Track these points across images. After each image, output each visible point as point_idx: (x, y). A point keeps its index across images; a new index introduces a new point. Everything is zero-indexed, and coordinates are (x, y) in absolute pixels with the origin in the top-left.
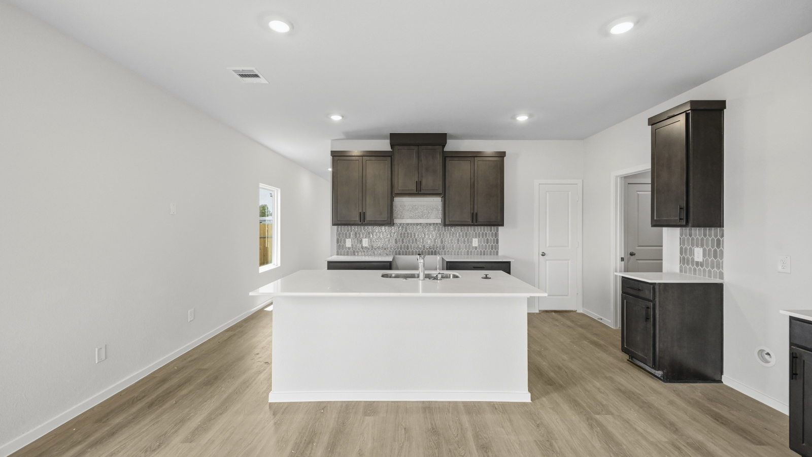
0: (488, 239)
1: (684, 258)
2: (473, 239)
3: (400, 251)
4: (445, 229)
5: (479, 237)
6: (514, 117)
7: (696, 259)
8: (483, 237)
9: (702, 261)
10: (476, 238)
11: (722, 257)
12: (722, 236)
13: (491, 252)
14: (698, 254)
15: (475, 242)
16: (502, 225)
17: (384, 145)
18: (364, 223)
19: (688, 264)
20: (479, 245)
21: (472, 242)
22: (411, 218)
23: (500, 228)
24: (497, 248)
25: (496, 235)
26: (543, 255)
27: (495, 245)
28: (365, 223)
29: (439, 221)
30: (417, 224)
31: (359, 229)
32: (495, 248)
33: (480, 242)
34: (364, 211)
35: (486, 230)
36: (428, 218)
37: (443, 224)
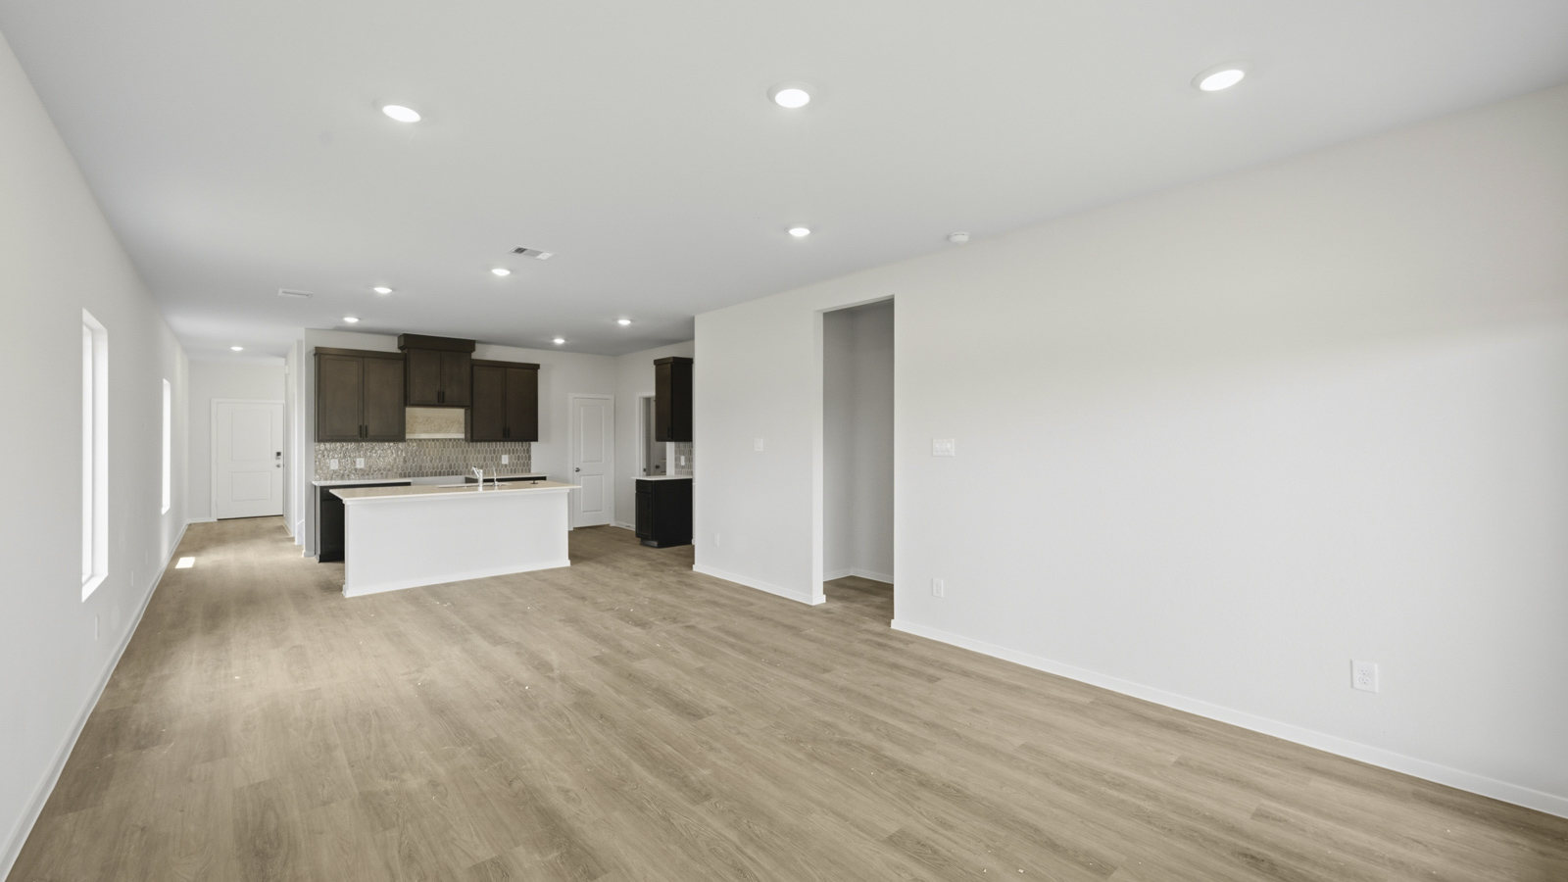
0: (519, 456)
1: (677, 464)
2: (503, 456)
4: (469, 445)
5: (509, 454)
6: (552, 340)
8: (513, 453)
9: (684, 465)
10: (505, 453)
13: (522, 470)
15: (505, 459)
16: (536, 440)
17: (391, 346)
19: (678, 468)
20: (509, 461)
21: (501, 459)
22: (426, 432)
23: (533, 444)
24: (529, 463)
25: (529, 451)
26: (576, 471)
27: (527, 460)
28: (366, 437)
29: (463, 436)
30: (433, 440)
31: (351, 446)
32: (529, 465)
33: (510, 459)
34: (366, 424)
35: (517, 446)
36: (446, 432)
37: (466, 440)
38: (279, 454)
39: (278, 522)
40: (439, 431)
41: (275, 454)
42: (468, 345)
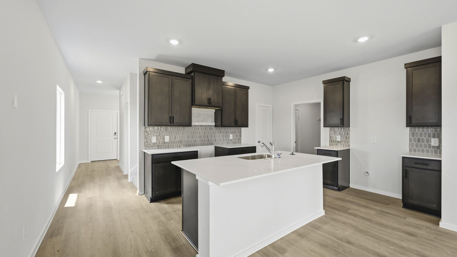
0: (237, 135)
1: (331, 140)
2: (230, 135)
3: (190, 144)
4: (216, 129)
5: (233, 134)
6: (267, 70)
7: (338, 140)
8: (234, 134)
9: (340, 140)
10: (231, 134)
11: (349, 138)
12: (349, 130)
13: (238, 142)
14: (339, 138)
15: (231, 137)
16: (246, 126)
17: (182, 70)
18: (172, 124)
19: (333, 142)
20: (233, 138)
21: (229, 137)
22: (197, 121)
23: (243, 129)
24: (241, 139)
25: (240, 132)
26: (259, 142)
27: (240, 138)
28: (174, 124)
29: (214, 124)
30: (201, 126)
31: (163, 128)
32: (240, 140)
33: (233, 136)
34: (173, 116)
35: (236, 129)
36: (207, 122)
37: (216, 126)
38: (115, 133)
39: (116, 164)
40: (203, 121)
41: (114, 134)
42: (220, 73)
